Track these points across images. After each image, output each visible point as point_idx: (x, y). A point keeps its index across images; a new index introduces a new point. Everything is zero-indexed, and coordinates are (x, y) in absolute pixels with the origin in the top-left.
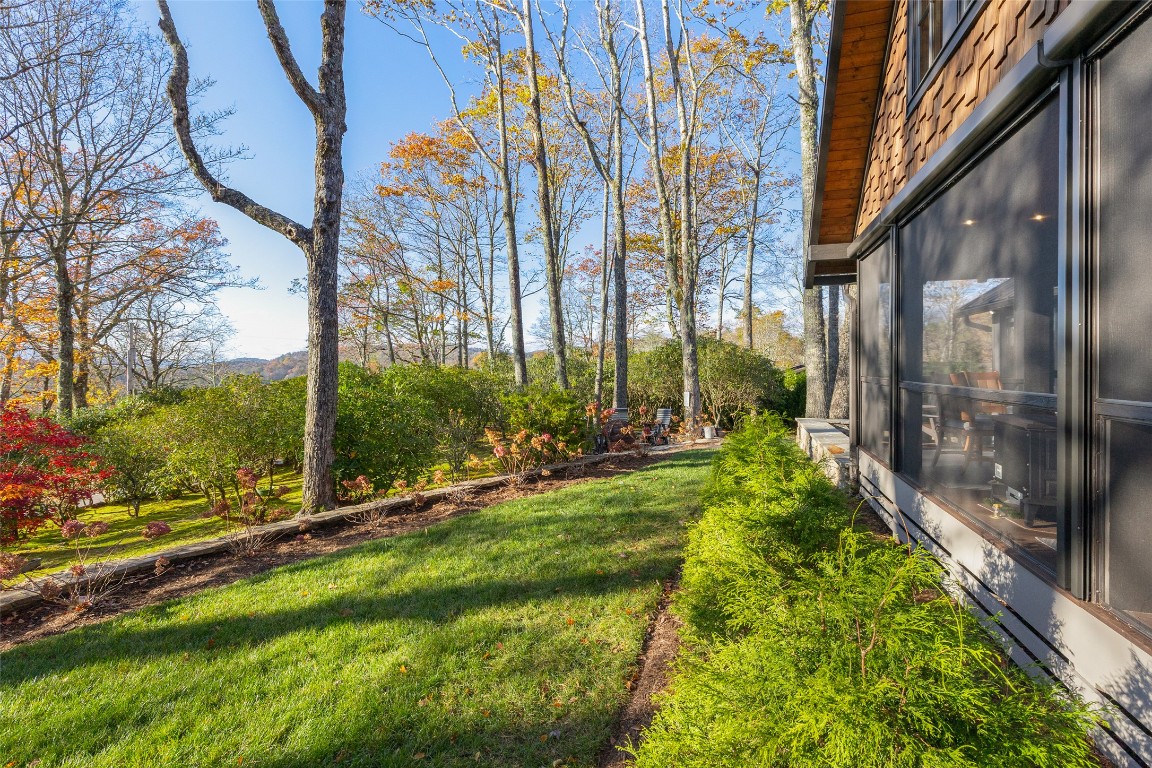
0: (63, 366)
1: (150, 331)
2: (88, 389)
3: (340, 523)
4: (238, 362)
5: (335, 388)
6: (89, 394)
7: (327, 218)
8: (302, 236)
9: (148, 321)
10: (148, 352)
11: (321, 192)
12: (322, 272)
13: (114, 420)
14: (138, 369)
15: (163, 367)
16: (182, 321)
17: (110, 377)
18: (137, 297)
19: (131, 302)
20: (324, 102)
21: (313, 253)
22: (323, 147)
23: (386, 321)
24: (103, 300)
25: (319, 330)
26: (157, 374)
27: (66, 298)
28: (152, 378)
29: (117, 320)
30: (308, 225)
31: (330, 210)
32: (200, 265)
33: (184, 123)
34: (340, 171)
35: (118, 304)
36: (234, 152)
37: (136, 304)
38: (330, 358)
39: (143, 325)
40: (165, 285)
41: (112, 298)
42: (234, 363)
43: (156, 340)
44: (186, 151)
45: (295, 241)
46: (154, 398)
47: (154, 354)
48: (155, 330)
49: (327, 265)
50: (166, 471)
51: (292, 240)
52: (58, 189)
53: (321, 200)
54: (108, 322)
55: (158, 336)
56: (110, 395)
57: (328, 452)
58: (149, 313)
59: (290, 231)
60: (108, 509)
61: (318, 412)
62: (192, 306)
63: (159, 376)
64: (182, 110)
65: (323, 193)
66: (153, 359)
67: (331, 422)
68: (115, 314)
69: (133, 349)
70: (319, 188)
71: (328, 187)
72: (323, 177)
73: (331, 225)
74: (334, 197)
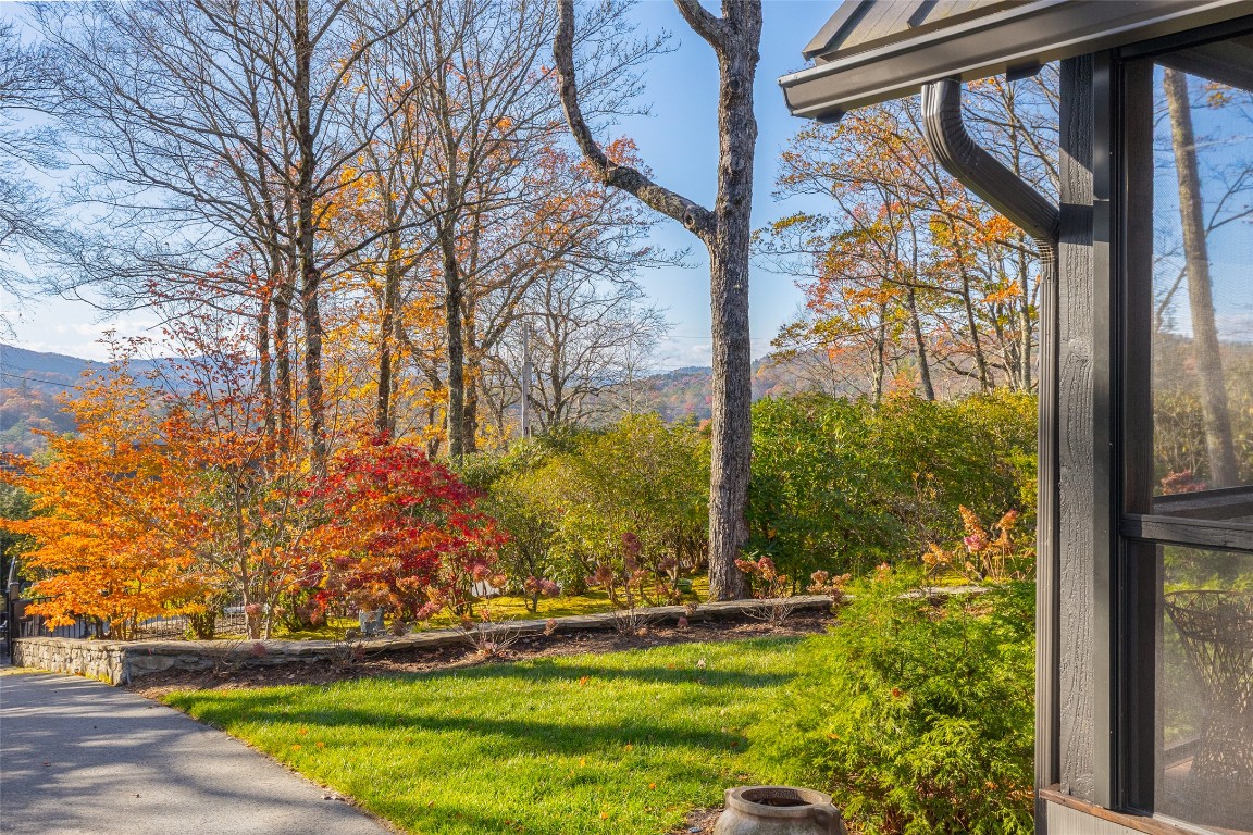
0: (453, 395)
1: (550, 330)
2: (476, 426)
3: (737, 617)
4: (682, 376)
5: (749, 435)
6: (478, 432)
7: (732, 195)
8: (702, 222)
9: (547, 316)
10: (547, 367)
11: (725, 158)
12: (727, 271)
13: (507, 473)
14: (536, 395)
15: (569, 387)
16: (592, 312)
17: (502, 407)
18: (532, 280)
19: (524, 288)
20: (726, 30)
21: (717, 246)
22: (726, 94)
23: (911, 298)
24: (493, 286)
25: (723, 354)
26: (559, 404)
27: (454, 300)
28: (553, 409)
29: (509, 318)
30: (711, 208)
31: (737, 180)
32: (615, 217)
33: (571, 91)
34: (751, 123)
35: (511, 292)
36: (651, 46)
37: (530, 292)
38: (738, 394)
39: (540, 324)
40: (566, 257)
41: (502, 283)
42: (675, 378)
43: (558, 346)
44: (573, 126)
45: (694, 231)
46: (553, 443)
47: (555, 367)
48: (556, 330)
49: (735, 262)
50: (560, 537)
51: (691, 230)
52: (443, 144)
53: (726, 170)
54: (499, 321)
55: (561, 339)
56: (502, 434)
57: (738, 526)
58: (548, 304)
59: (689, 218)
60: (503, 600)
61: (724, 470)
62: (604, 287)
63: (562, 405)
64: (568, 75)
65: (727, 160)
66: (555, 378)
67: (742, 483)
68: (506, 310)
69: (529, 363)
70: (723, 153)
71: (734, 150)
72: (727, 137)
73: (738, 203)
74: (742, 162)
